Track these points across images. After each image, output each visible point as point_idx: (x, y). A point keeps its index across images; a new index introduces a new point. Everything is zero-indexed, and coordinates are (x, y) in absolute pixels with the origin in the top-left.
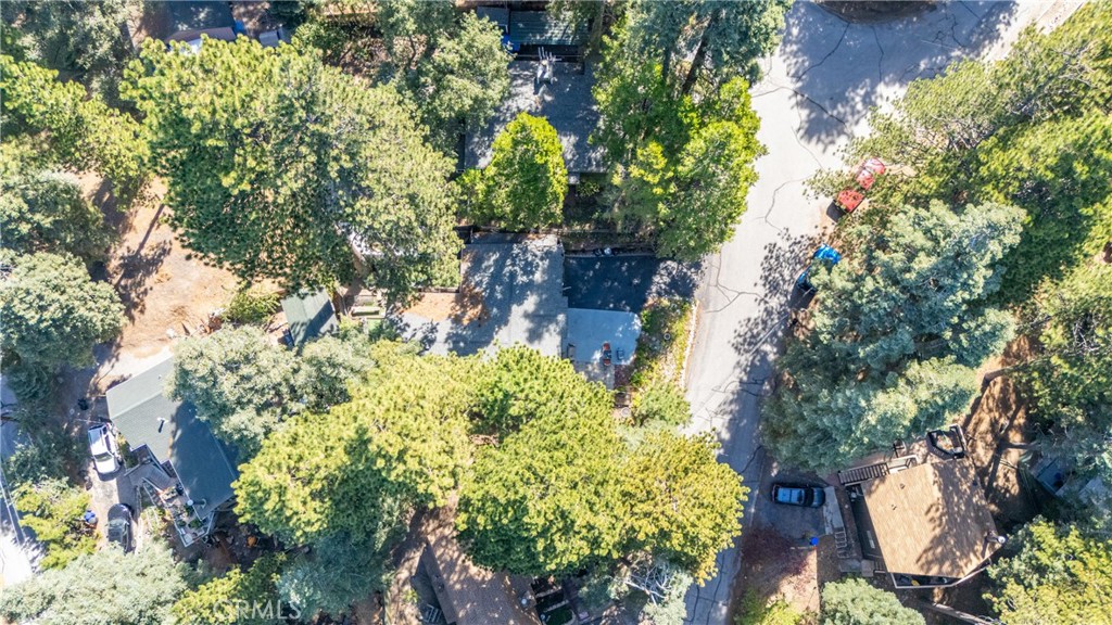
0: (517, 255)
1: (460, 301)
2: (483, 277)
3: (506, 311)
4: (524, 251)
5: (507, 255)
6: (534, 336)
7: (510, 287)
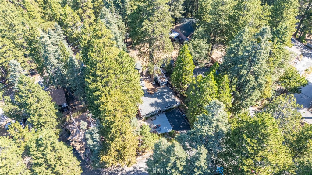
1: (152, 89)
2: (160, 90)
3: (155, 97)
4: (171, 95)
5: (168, 92)
6: (152, 105)
7: (161, 96)
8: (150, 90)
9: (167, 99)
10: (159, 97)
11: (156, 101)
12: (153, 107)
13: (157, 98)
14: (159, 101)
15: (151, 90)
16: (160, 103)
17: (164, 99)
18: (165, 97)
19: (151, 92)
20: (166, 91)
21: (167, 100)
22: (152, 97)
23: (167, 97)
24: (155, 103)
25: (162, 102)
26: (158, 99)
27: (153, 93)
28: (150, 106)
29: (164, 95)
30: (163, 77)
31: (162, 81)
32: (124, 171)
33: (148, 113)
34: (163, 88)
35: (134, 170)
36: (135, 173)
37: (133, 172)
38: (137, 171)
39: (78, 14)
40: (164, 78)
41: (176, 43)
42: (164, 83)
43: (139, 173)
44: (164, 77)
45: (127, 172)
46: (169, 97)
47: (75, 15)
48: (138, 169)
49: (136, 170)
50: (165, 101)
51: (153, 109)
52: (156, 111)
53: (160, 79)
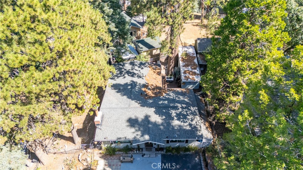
0: (190, 110)
1: (157, 87)
2: (172, 95)
3: (150, 106)
5: (188, 105)
6: (132, 122)
7: (167, 107)
8: (149, 89)
9: (179, 119)
11: (147, 117)
12: (133, 130)
13: (153, 109)
14: (156, 118)
15: (153, 89)
16: (155, 124)
17: (169, 117)
18: (174, 115)
19: (150, 93)
20: (184, 101)
21: (176, 123)
22: (144, 104)
23: (181, 117)
24: (143, 121)
25: (162, 124)
26: (156, 113)
27: (154, 95)
28: (128, 124)
29: (176, 108)
30: (194, 71)
31: (187, 78)
33: (114, 139)
34: (183, 94)
40: (195, 74)
42: (190, 83)
44: (197, 71)
46: (185, 117)
50: (169, 124)
51: (130, 134)
52: (135, 140)
53: (185, 73)
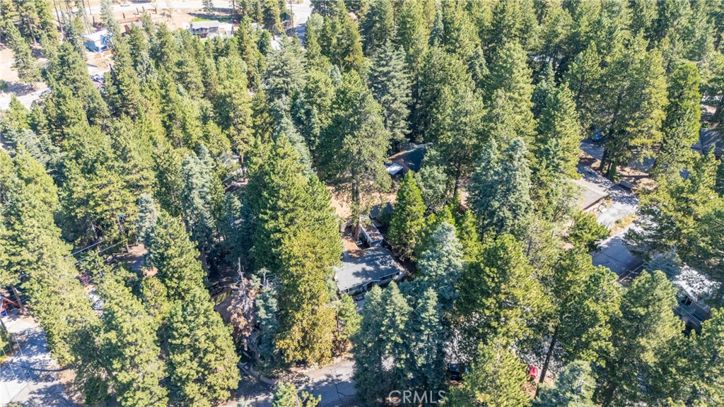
0: (386, 258)
1: (357, 251)
2: (370, 253)
3: (361, 262)
4: (389, 259)
5: (384, 256)
6: (357, 274)
7: (372, 260)
8: (353, 253)
9: (383, 265)
10: (369, 263)
11: (364, 269)
12: (359, 278)
13: (365, 264)
14: (369, 268)
15: (356, 253)
16: (370, 271)
17: (377, 266)
18: (378, 263)
19: (355, 255)
20: (380, 254)
21: (382, 267)
22: (357, 263)
23: (383, 263)
24: (362, 271)
25: (375, 270)
26: (368, 265)
27: (358, 256)
28: (354, 276)
29: (378, 259)
30: (375, 233)
31: (373, 239)
32: (310, 382)
33: (351, 286)
34: (376, 250)
35: (327, 380)
36: (329, 383)
37: (326, 383)
38: (333, 380)
39: (228, 136)
40: (377, 235)
41: (397, 181)
42: (376, 242)
43: (336, 383)
44: (378, 232)
45: (315, 383)
46: (385, 262)
47: (224, 137)
48: (335, 378)
49: (330, 379)
50: (378, 269)
51: (359, 281)
52: (364, 283)
53: (370, 235)
